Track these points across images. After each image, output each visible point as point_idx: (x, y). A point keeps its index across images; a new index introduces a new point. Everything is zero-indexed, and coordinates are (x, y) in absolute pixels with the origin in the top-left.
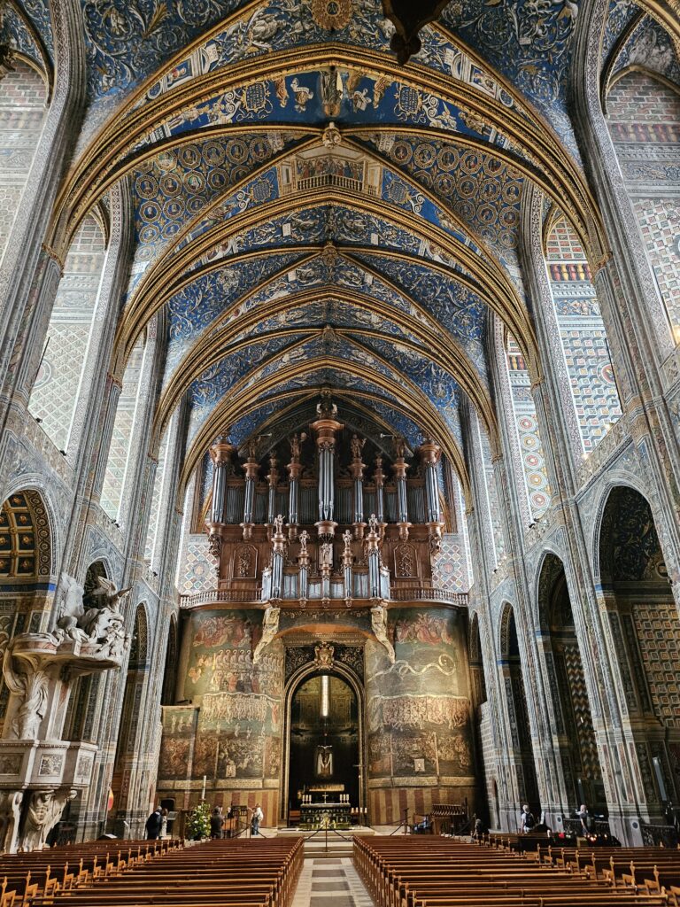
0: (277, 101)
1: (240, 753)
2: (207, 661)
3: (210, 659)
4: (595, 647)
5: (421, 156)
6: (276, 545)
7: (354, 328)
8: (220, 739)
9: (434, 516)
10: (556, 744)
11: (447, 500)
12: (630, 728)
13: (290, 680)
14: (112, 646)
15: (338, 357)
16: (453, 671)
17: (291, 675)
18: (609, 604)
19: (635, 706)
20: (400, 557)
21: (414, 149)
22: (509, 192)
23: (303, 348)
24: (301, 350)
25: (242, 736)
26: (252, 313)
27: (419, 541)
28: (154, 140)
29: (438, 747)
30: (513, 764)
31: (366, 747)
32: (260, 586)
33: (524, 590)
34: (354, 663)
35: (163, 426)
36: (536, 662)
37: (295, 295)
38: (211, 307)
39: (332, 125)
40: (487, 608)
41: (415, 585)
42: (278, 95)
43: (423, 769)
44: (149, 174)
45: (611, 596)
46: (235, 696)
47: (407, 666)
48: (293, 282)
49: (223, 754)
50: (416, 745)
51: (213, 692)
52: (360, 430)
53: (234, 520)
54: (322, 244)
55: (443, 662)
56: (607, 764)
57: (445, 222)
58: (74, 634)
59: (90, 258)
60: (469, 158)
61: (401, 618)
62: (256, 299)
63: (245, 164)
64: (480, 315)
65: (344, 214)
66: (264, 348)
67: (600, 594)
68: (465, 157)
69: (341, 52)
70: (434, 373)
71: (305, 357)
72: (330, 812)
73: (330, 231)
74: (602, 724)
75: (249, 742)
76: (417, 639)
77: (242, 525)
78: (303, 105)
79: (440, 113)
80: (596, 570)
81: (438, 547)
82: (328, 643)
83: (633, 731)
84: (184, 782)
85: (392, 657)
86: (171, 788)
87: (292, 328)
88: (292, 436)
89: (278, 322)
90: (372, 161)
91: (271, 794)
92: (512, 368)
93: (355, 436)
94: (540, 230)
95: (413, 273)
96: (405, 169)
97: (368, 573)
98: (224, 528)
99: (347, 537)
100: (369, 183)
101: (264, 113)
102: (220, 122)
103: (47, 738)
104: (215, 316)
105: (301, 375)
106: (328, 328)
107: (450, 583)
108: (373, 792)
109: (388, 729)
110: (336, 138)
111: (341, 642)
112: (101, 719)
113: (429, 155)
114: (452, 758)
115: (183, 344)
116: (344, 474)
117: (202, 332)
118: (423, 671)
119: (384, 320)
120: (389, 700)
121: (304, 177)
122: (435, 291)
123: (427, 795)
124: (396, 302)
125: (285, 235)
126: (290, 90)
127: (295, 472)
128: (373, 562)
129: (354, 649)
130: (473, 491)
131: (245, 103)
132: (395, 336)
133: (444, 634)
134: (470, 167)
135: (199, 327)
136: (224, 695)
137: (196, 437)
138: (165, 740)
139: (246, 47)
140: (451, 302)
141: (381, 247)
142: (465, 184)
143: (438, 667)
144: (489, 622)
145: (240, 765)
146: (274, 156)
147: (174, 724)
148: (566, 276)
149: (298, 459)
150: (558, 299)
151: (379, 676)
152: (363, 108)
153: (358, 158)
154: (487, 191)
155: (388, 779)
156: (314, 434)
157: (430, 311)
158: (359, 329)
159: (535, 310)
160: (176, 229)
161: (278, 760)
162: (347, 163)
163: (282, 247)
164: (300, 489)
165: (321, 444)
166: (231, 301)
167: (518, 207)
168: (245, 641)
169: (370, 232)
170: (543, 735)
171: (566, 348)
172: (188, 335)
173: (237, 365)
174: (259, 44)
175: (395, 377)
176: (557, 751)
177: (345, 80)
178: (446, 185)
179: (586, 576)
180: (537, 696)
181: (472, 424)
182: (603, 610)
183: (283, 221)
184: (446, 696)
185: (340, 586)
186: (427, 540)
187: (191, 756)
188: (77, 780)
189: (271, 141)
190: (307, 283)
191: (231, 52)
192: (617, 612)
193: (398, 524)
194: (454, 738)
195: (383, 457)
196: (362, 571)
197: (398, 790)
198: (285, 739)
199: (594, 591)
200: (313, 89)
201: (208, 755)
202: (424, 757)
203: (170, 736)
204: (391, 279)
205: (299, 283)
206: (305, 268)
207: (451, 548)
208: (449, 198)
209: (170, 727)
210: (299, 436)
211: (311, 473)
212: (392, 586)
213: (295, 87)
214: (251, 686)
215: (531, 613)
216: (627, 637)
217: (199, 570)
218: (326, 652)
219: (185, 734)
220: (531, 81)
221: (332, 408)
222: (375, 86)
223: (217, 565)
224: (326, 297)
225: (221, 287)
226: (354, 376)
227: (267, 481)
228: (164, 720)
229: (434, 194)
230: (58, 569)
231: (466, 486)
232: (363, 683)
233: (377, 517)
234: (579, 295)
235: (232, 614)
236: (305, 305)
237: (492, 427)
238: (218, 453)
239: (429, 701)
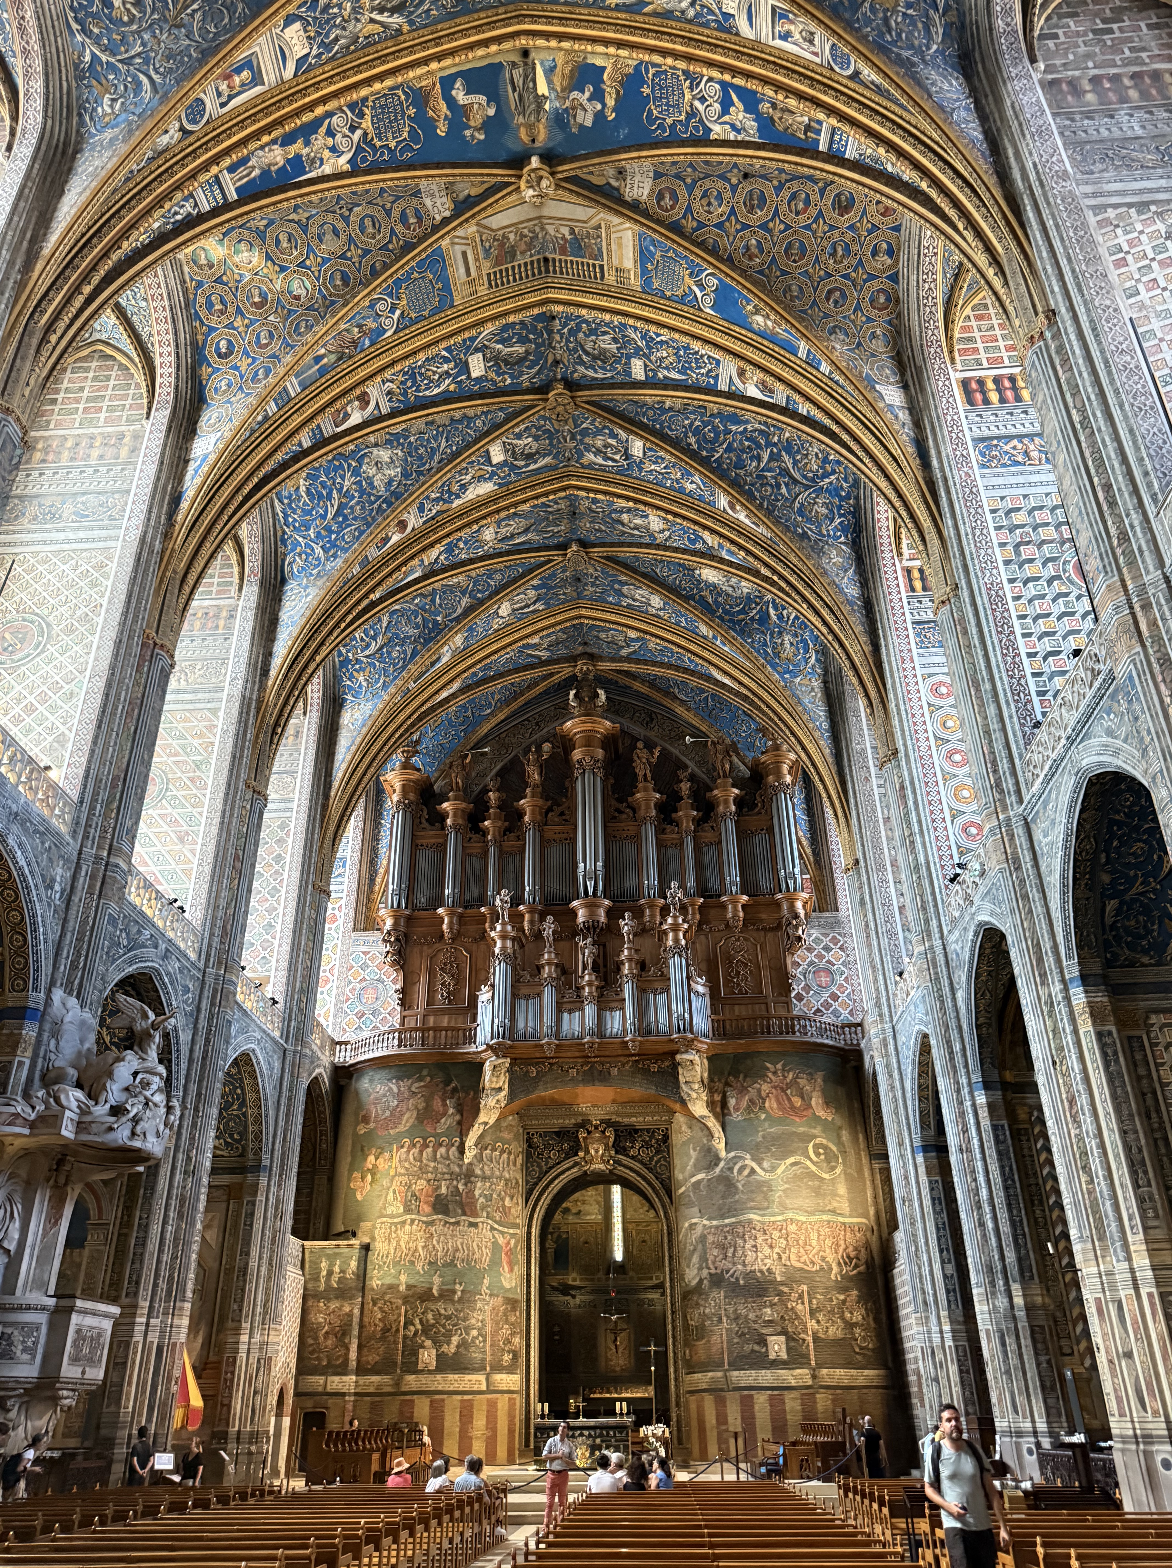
0: (429, 125)
1: (444, 1326)
2: (381, 1160)
3: (387, 1155)
4: (1072, 1101)
5: (704, 202)
6: (499, 944)
7: (621, 544)
8: (406, 1300)
9: (791, 884)
10: (1019, 1301)
11: (816, 853)
12: (1146, 1262)
13: (536, 1193)
14: (136, 1120)
15: (599, 602)
16: (838, 1171)
17: (536, 1184)
18: (1096, 1014)
19: (1157, 1217)
20: (729, 959)
21: (690, 189)
22: (875, 253)
23: (534, 587)
24: (532, 593)
25: (446, 1295)
26: (433, 525)
27: (764, 929)
28: (206, 207)
29: (812, 1313)
30: (949, 1343)
31: (679, 1316)
32: (474, 1019)
33: (949, 1003)
34: (651, 1159)
35: (274, 733)
36: (975, 1142)
37: (506, 490)
38: (355, 519)
39: (535, 161)
40: (891, 1047)
41: (760, 1010)
42: (431, 113)
43: (784, 1356)
44: (219, 280)
45: (1101, 998)
46: (431, 1223)
47: (749, 1162)
48: (500, 466)
49: (412, 1328)
50: (768, 1311)
51: (392, 1216)
52: (651, 734)
53: (428, 901)
54: (543, 389)
55: (818, 1154)
56: (1105, 1335)
57: (759, 319)
58: (63, 1097)
59: (121, 436)
60: (794, 197)
61: (735, 1073)
62: (437, 500)
63: (384, 248)
64: (849, 496)
65: (579, 329)
66: (463, 593)
67: (1079, 996)
68: (786, 194)
69: (534, 19)
70: (774, 618)
71: (539, 606)
72: (590, 1436)
73: (557, 362)
74: (1091, 1255)
75: (459, 1307)
76: (766, 1112)
77: (440, 911)
78: (478, 130)
79: (725, 111)
80: (1068, 948)
81: (799, 939)
82: (602, 1121)
83: (1154, 1268)
84: (345, 1378)
85: (720, 1145)
86: (320, 1389)
87: (508, 553)
88: (527, 751)
89: (482, 543)
90: (616, 220)
91: (503, 1403)
92: (913, 589)
93: (640, 745)
94: (940, 316)
95: (715, 429)
96: (676, 228)
97: (667, 990)
98: (409, 919)
99: (626, 925)
100: (615, 262)
101: (410, 149)
102: (327, 169)
103: (19, 1291)
104: (362, 533)
105: (535, 640)
106: (574, 548)
107: (827, 1006)
108: (692, 1399)
109: (717, 1280)
110: (544, 183)
111: (626, 1120)
112: (159, 1261)
113: (719, 197)
114: (840, 1334)
115: (307, 587)
116: (620, 812)
117: (339, 562)
118: (779, 1171)
119: (673, 524)
120: (717, 1227)
121: (498, 263)
122: (759, 458)
123: (792, 1404)
124: (689, 487)
125: (474, 374)
126: (451, 102)
127: (533, 813)
128: (676, 967)
129: (651, 1132)
130: (855, 829)
131: (371, 132)
132: (694, 553)
133: (816, 1101)
134: (798, 213)
135: (335, 556)
136: (413, 1221)
137: (349, 757)
138: (310, 1303)
139: (359, 26)
140: (791, 477)
141: (650, 383)
142: (790, 246)
143: (809, 1163)
144: (896, 1074)
145: (444, 1348)
146: (436, 229)
147: (324, 1273)
148: (994, 397)
149: (539, 790)
150: (977, 440)
151: (699, 1182)
152: (589, 123)
153: (590, 219)
154: (834, 254)
155: (720, 1374)
156: (566, 744)
157: (750, 497)
158: (631, 545)
159: (935, 463)
160: (267, 372)
161: (516, 1340)
162: (572, 232)
163: (471, 398)
164: (544, 843)
165: (579, 762)
166: (390, 504)
167: (894, 278)
168: (448, 1122)
169: (629, 357)
170: (993, 1283)
171: (998, 528)
172: (315, 572)
173: (417, 626)
174: (383, 18)
175: (703, 629)
176: (1021, 1314)
177: (550, 72)
178: (754, 250)
179: (1049, 961)
180: (979, 1208)
181: (849, 705)
182: (1086, 1027)
183: (469, 347)
184: (824, 1217)
185: (617, 1015)
186: (779, 927)
187: (355, 1332)
188: (69, 1371)
189: (428, 202)
190: (527, 465)
191: (332, 37)
192: (1114, 1029)
193: (724, 899)
194: (842, 1297)
195: (692, 778)
196: (658, 986)
197: (737, 1394)
198: (528, 1300)
199: (1066, 989)
200: (494, 97)
201: (386, 1330)
202: (784, 1333)
203: (317, 1296)
204: (676, 444)
205: (513, 467)
206: (519, 436)
207: (826, 941)
208: (761, 272)
209: (317, 1279)
210: (539, 748)
211: (562, 814)
212: (714, 1011)
213: (460, 96)
214: (461, 1205)
215: (964, 1049)
216: (1137, 1079)
217: (370, 994)
218: (599, 1141)
219: (342, 1293)
220: (886, 20)
221: (597, 695)
222: (605, 77)
223: (399, 986)
224: (564, 489)
225: (370, 481)
226: (633, 634)
227: (484, 833)
228: (307, 1266)
229: (733, 267)
230: (44, 980)
231: (842, 820)
232: (670, 1197)
233: (683, 886)
234: (1020, 430)
235: (425, 1072)
236: (526, 507)
237: (875, 701)
238: (398, 786)
239: (793, 1228)
